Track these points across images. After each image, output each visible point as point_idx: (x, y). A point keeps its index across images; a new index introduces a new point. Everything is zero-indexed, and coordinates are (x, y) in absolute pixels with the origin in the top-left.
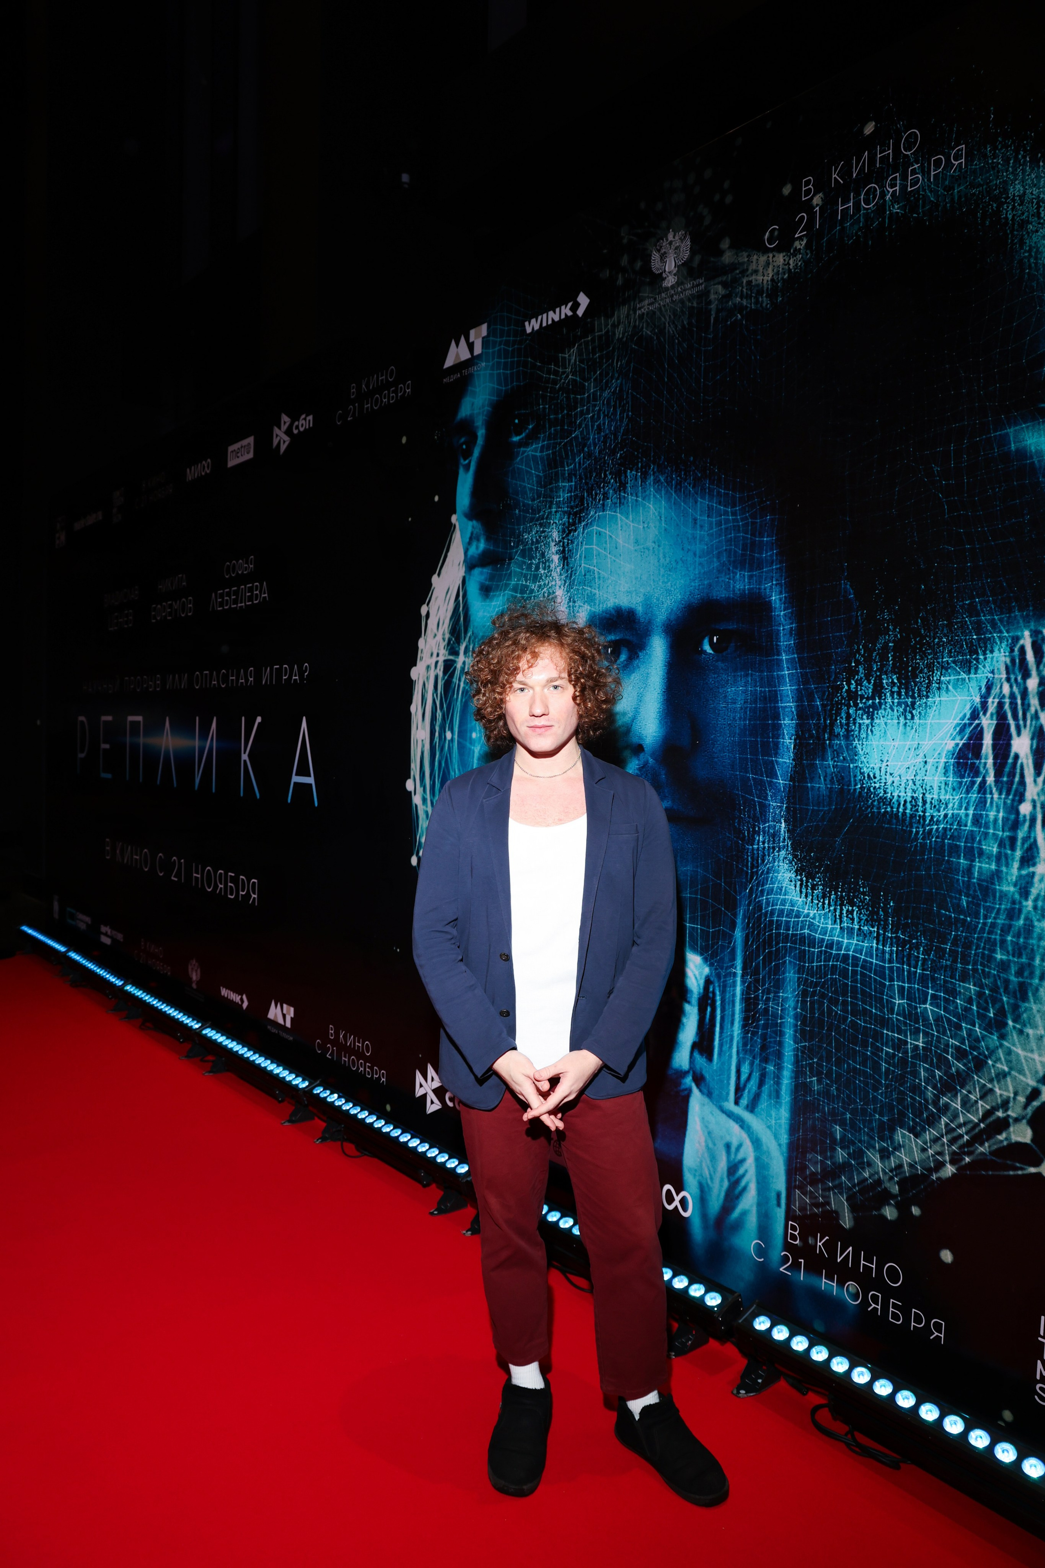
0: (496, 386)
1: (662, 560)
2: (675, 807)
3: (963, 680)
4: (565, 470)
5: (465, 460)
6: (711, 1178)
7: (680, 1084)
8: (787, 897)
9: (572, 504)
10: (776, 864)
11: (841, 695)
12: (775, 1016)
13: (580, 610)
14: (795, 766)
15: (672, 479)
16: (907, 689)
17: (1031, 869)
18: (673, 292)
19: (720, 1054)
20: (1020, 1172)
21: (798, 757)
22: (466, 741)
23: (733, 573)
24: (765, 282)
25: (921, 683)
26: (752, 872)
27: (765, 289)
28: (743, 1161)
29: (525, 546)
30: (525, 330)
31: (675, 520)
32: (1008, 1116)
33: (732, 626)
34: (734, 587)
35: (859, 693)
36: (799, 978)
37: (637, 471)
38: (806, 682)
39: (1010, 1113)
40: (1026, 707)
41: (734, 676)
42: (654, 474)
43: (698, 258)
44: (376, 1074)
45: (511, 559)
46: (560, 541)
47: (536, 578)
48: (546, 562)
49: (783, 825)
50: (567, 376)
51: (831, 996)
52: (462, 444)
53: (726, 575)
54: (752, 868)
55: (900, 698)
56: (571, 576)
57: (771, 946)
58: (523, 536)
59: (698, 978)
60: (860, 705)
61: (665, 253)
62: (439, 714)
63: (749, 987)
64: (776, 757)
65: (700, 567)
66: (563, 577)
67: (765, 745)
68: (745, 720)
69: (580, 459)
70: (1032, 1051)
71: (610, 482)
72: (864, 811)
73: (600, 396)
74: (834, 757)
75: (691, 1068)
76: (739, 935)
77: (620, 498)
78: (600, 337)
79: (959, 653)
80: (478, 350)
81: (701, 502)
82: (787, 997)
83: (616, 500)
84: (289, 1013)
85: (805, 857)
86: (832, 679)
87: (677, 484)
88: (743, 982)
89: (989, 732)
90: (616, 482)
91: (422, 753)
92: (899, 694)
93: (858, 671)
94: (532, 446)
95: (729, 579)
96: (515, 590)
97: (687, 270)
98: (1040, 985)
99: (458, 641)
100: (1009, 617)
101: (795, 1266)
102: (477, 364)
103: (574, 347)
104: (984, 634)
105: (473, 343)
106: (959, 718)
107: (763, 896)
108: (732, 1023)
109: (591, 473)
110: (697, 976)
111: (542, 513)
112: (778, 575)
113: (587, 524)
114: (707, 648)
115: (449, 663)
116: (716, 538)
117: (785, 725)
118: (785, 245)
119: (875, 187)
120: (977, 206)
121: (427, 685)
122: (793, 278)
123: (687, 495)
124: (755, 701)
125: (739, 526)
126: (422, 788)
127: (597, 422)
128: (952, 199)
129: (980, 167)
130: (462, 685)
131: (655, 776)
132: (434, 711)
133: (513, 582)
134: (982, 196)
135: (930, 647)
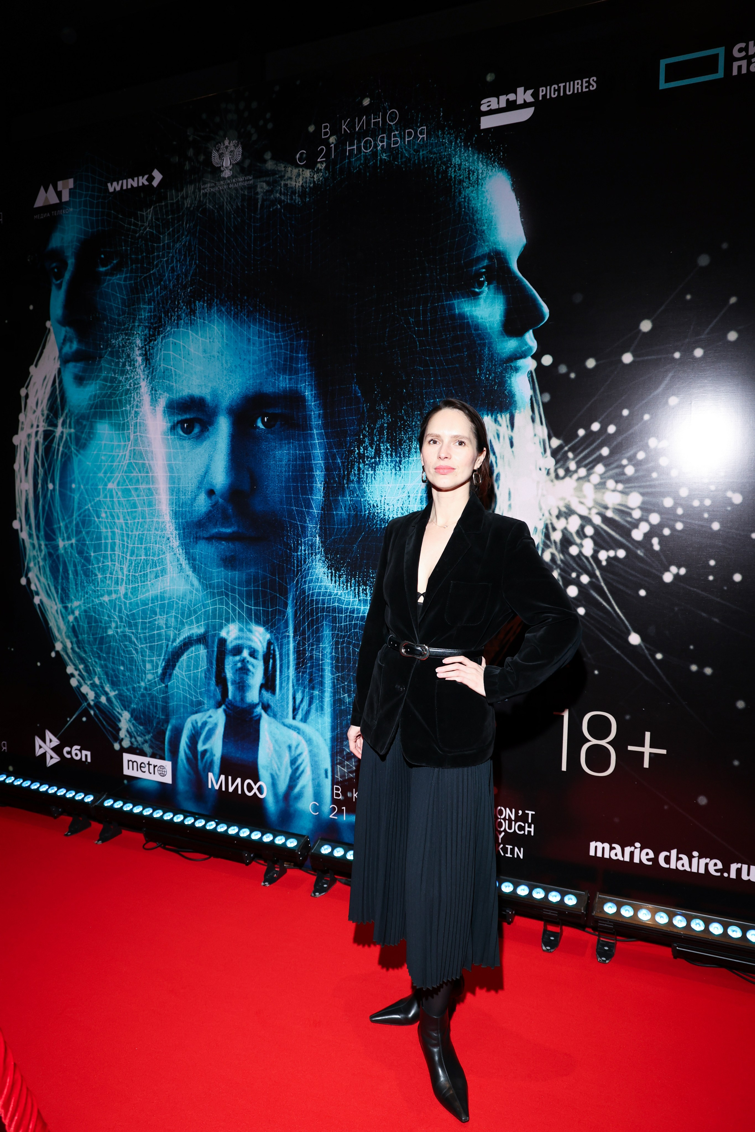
0: (83, 228)
1: (225, 365)
2: (240, 531)
4: (145, 296)
5: (57, 280)
6: (279, 770)
7: (253, 712)
8: (322, 584)
9: (152, 321)
10: (314, 563)
11: (354, 456)
12: (318, 659)
13: (161, 397)
14: (325, 501)
15: (231, 310)
16: (396, 452)
18: (229, 182)
19: (280, 689)
21: (326, 495)
22: (66, 490)
23: (278, 376)
24: (297, 186)
25: (405, 449)
26: (298, 570)
27: (297, 191)
28: (300, 755)
29: (113, 348)
30: (108, 189)
31: (234, 338)
33: (278, 411)
34: (278, 385)
35: (366, 455)
36: (332, 634)
37: (204, 302)
38: (330, 448)
41: (280, 444)
42: (217, 305)
43: (247, 163)
45: (101, 357)
46: (143, 347)
47: (123, 372)
48: (132, 362)
49: (318, 539)
50: (145, 229)
51: (355, 643)
52: (54, 268)
53: (272, 377)
54: (297, 567)
55: (392, 458)
56: (153, 372)
57: (312, 616)
58: (111, 341)
59: (263, 641)
60: (367, 462)
61: (222, 153)
62: (41, 471)
63: (299, 644)
64: (311, 495)
65: (253, 371)
66: (146, 373)
67: (304, 488)
68: (289, 472)
69: (158, 290)
71: (182, 308)
72: (371, 527)
73: (173, 246)
74: (351, 495)
75: (260, 701)
76: (290, 611)
77: (191, 320)
78: (172, 204)
80: (65, 197)
81: (253, 328)
82: (325, 647)
83: (187, 321)
85: (333, 558)
86: (348, 446)
87: (235, 314)
88: (295, 641)
90: (187, 309)
91: (27, 500)
92: (391, 455)
93: (365, 441)
94: (116, 276)
95: (275, 380)
96: (105, 379)
97: (239, 168)
99: (56, 416)
101: (340, 812)
102: (65, 208)
103: (150, 208)
105: (61, 192)
107: (306, 585)
108: (288, 668)
109: (167, 300)
110: (261, 640)
111: (126, 326)
112: (310, 379)
113: (165, 336)
114: (260, 424)
115: (48, 432)
116: (265, 352)
117: (317, 475)
118: (311, 165)
119: (370, 140)
120: (434, 165)
121: (28, 449)
122: (316, 187)
123: (242, 322)
124: (296, 460)
125: (281, 345)
126: (28, 527)
127: (171, 264)
128: (419, 158)
129: (435, 143)
130: (61, 449)
131: (224, 511)
132: (36, 468)
133: (104, 374)
134: (437, 160)
135: (410, 427)
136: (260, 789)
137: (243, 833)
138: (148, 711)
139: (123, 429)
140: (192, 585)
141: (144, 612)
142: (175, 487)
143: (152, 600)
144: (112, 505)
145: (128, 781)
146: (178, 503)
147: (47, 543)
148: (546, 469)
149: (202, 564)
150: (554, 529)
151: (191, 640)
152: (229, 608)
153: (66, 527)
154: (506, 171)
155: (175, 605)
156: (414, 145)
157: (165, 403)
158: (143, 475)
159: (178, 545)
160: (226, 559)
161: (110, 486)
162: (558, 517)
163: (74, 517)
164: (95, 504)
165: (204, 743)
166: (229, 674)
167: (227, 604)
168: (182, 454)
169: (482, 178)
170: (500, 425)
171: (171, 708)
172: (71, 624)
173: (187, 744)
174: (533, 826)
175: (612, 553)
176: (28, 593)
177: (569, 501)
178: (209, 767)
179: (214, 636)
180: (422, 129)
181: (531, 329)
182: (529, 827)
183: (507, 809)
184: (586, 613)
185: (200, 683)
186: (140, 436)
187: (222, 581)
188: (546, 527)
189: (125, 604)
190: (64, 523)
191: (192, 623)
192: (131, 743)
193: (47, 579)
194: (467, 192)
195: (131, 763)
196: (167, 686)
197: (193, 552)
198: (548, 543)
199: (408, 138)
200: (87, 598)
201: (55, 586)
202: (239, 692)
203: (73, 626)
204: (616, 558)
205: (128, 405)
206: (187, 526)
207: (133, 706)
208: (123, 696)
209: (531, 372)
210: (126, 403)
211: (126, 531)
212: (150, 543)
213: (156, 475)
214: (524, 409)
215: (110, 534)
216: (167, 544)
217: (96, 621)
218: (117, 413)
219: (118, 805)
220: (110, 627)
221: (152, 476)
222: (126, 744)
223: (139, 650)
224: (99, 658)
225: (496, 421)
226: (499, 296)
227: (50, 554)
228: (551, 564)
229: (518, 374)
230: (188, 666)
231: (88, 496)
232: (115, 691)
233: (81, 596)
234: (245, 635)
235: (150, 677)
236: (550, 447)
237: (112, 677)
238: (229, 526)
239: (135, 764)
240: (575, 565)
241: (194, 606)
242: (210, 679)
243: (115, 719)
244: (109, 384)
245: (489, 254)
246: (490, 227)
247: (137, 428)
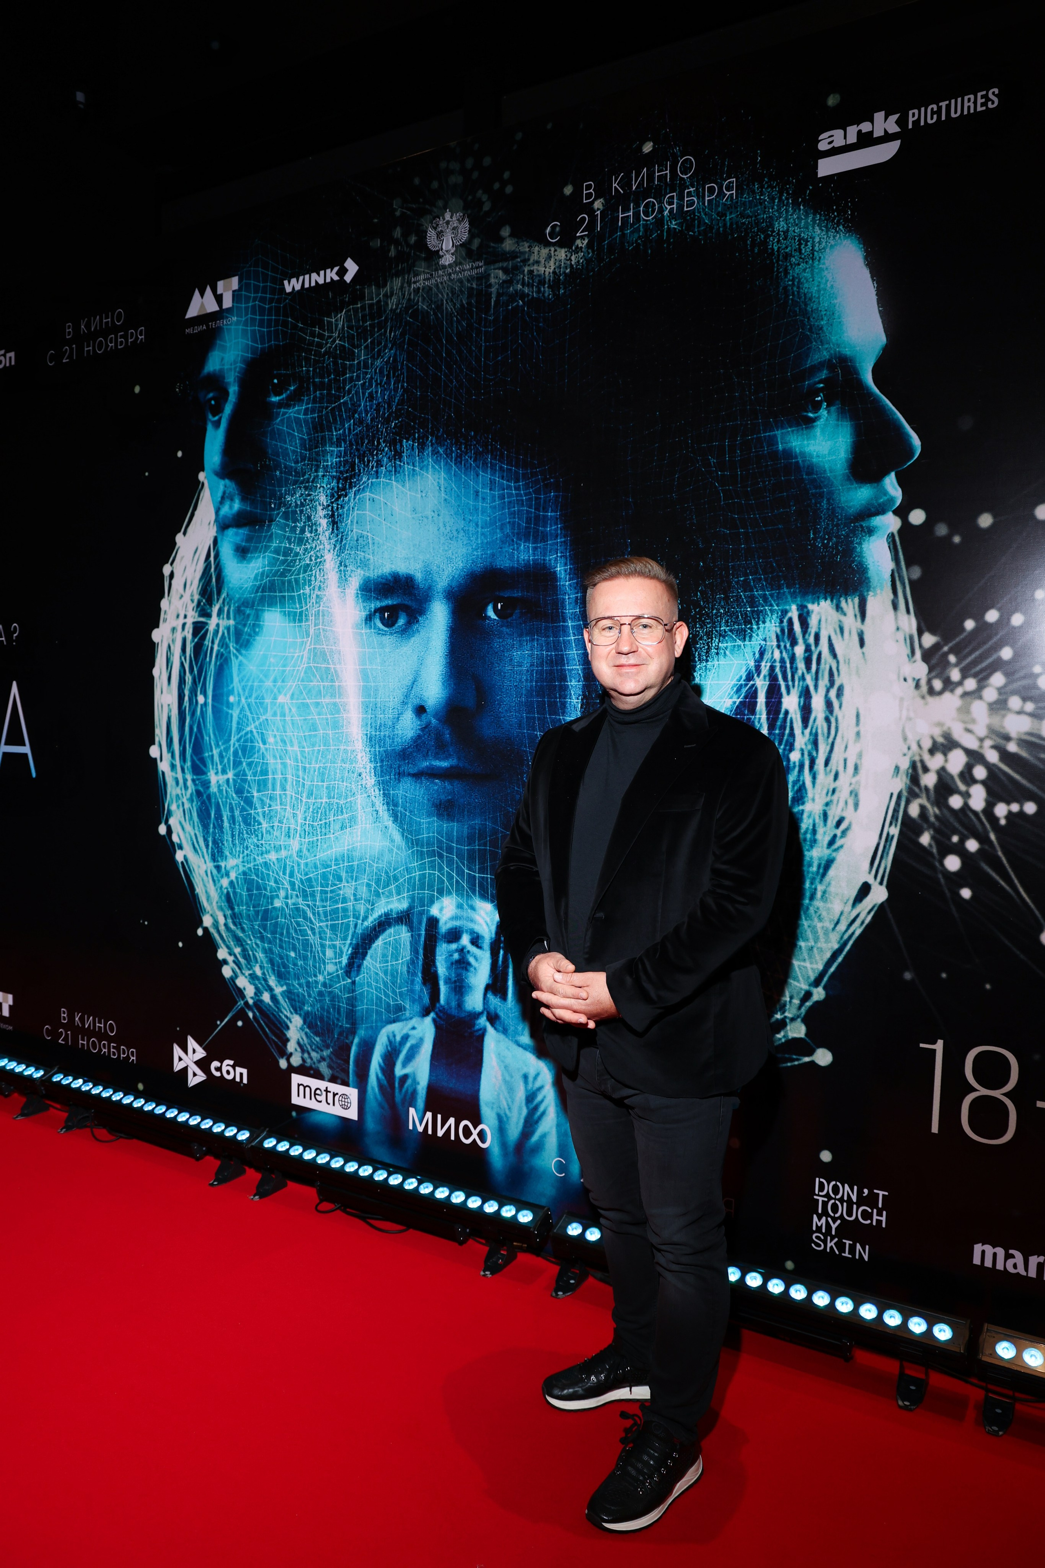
0: (250, 343)
1: (442, 529)
2: (461, 765)
3: (739, 646)
4: (333, 435)
5: (214, 416)
6: (509, 1109)
7: (474, 1025)
9: (342, 469)
13: (353, 575)
15: (452, 451)
17: (801, 807)
18: (451, 271)
19: (514, 993)
20: (796, 1063)
22: (222, 704)
23: (517, 544)
24: (547, 273)
25: (701, 649)
27: (547, 280)
28: (540, 1088)
29: (288, 508)
30: (284, 289)
31: (455, 491)
32: (786, 1017)
33: (517, 594)
37: (413, 441)
39: (787, 1014)
40: (794, 670)
41: (520, 641)
42: (432, 445)
43: (476, 242)
44: (124, 1054)
45: (271, 520)
46: (329, 506)
47: (301, 541)
48: (313, 527)
50: (334, 341)
52: (211, 399)
53: (509, 545)
56: (342, 541)
58: (285, 498)
59: (490, 924)
61: (442, 231)
62: (189, 678)
64: (563, 715)
65: (483, 537)
66: (333, 541)
67: (552, 705)
68: (531, 681)
69: (350, 425)
70: (804, 960)
71: (383, 450)
73: (372, 364)
75: (484, 1009)
77: (395, 467)
78: (371, 306)
79: (734, 623)
80: (227, 303)
81: (482, 476)
83: (391, 468)
84: (7, 1002)
87: (457, 457)
89: (762, 691)
90: (391, 451)
91: (169, 718)
94: (294, 406)
95: (513, 549)
96: (277, 551)
97: (466, 251)
98: (810, 905)
99: (210, 602)
100: (778, 593)
102: (227, 317)
103: (341, 312)
104: (757, 607)
105: (221, 295)
106: (735, 680)
109: (362, 439)
110: (489, 922)
111: (307, 476)
112: (563, 547)
113: (359, 490)
114: (491, 613)
115: (199, 625)
116: (499, 510)
117: (572, 686)
118: (567, 242)
119: (653, 202)
120: (747, 234)
121: (172, 647)
122: (575, 274)
123: (468, 468)
124: (542, 665)
125: (522, 500)
126: (170, 754)
127: (368, 389)
128: (725, 225)
129: (749, 201)
130: (216, 647)
131: (439, 736)
132: (182, 674)
133: (274, 544)
134: (752, 226)
135: (709, 617)
136: (482, 1135)
137: (456, 1197)
138: (327, 1017)
139: (300, 621)
140: (392, 841)
141: (324, 876)
142: (370, 702)
143: (336, 860)
144: (284, 727)
145: (297, 1114)
146: (374, 725)
147: (195, 777)
148: (914, 679)
149: (406, 811)
150: (926, 770)
151: (390, 919)
152: (443, 875)
153: (221, 756)
154: (856, 237)
155: (367, 868)
156: (717, 206)
157: (358, 584)
158: (326, 684)
159: (373, 783)
160: (440, 804)
161: (281, 699)
162: (932, 752)
163: (232, 742)
164: (260, 724)
165: (404, 1065)
166: (442, 969)
167: (441, 869)
168: (380, 655)
169: (820, 250)
170: (845, 614)
171: (358, 1014)
172: (226, 890)
173: (380, 1066)
174: (884, 1213)
175: (1015, 807)
176: (167, 847)
177: (949, 728)
178: (411, 1100)
179: (421, 913)
180: (729, 182)
181: (892, 471)
182: (880, 1214)
183: (846, 1186)
184: (973, 897)
185: (401, 980)
186: (323, 630)
187: (434, 836)
188: (913, 765)
189: (299, 865)
190: (218, 750)
191: (391, 894)
192: (303, 1060)
193: (194, 828)
194: (797, 271)
195: (301, 1088)
196: (354, 983)
197: (394, 794)
198: (916, 790)
199: (708, 197)
200: (247, 855)
201: (204, 837)
202: (456, 995)
203: (228, 893)
204: (1021, 814)
205: (307, 587)
206: (386, 757)
207: (307, 1008)
208: (294, 993)
209: (893, 534)
210: (304, 584)
211: (302, 763)
212: (335, 781)
213: (344, 684)
214: (882, 590)
215: (279, 767)
216: (358, 782)
217: (258, 888)
218: (292, 598)
219: (283, 1146)
220: (277, 896)
221: (339, 686)
222: (296, 1061)
223: (317, 931)
224: (262, 938)
225: (838, 608)
226: (845, 423)
227: (199, 793)
228: (920, 821)
229: (872, 538)
230: (384, 956)
231: (251, 713)
232: (282, 986)
233: (239, 851)
234: (465, 915)
235: (331, 968)
236: (921, 646)
237: (279, 967)
238: (446, 758)
239: (307, 1089)
240: (957, 825)
241: (394, 870)
242: (414, 974)
243: (282, 1025)
244: (281, 558)
245: (830, 361)
246: (831, 321)
247: (319, 619)
